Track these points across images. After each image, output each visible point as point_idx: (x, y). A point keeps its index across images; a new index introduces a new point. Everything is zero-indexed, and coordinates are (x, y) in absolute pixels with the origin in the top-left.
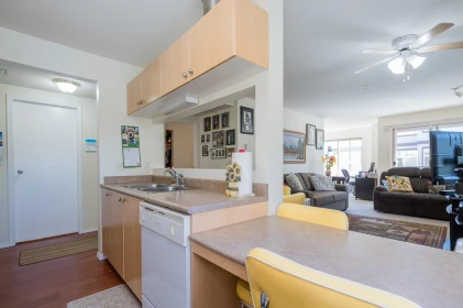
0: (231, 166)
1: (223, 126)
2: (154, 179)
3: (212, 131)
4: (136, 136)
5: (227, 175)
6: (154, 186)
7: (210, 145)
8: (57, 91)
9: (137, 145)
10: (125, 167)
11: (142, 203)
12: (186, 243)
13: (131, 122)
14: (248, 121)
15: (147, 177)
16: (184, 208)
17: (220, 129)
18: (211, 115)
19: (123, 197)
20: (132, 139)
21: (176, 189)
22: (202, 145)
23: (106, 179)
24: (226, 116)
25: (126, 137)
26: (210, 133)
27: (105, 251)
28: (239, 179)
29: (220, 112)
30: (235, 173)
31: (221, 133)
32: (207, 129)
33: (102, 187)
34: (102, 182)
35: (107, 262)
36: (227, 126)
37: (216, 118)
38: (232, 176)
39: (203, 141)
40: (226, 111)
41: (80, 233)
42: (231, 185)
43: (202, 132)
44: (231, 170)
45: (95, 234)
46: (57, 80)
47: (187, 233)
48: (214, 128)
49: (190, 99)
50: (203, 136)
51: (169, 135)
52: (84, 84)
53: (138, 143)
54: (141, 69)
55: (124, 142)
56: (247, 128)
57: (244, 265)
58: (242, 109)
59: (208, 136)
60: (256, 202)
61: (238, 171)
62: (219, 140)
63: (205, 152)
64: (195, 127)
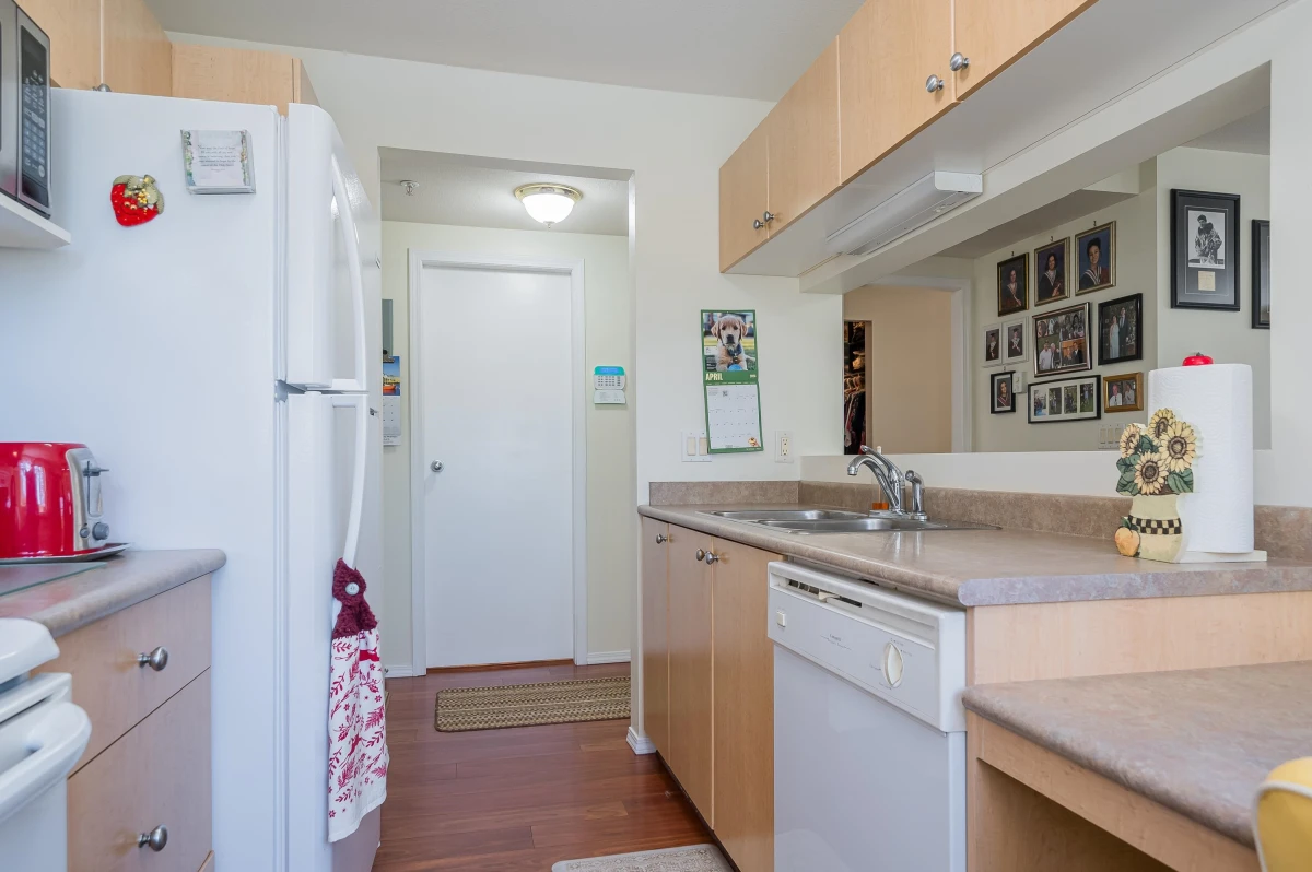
0: (1145, 430)
1: (1086, 284)
2: (807, 494)
3: (1034, 309)
4: (746, 343)
5: (1125, 465)
6: (811, 515)
7: (1024, 369)
8: (523, 224)
9: (750, 376)
10: (711, 451)
11: (777, 564)
12: (948, 717)
13: (729, 296)
14: (1211, 251)
15: (783, 486)
16: (941, 580)
17: (1072, 300)
18: (1029, 245)
19: (710, 545)
20: (733, 354)
21: (893, 526)
22: (986, 370)
23: (655, 488)
24: (1098, 243)
25: (716, 348)
26: (1025, 318)
27: (653, 726)
28: (1185, 482)
29: (1070, 230)
30: (1163, 457)
31: (1074, 314)
32: (1010, 303)
33: (643, 514)
34: (643, 499)
35: (657, 761)
36: (1105, 280)
37: (1053, 255)
38: (1150, 471)
39: (992, 354)
40: (1100, 217)
41: (579, 662)
42: (1143, 508)
43: (989, 318)
44: (1145, 445)
45: (621, 671)
46: (522, 190)
47: (952, 681)
48: (1045, 293)
49: (949, 179)
50: (993, 335)
51: (855, 339)
52: (594, 190)
53: (753, 367)
54: (762, 109)
55: (710, 364)
56: (1207, 282)
57: (1249, 844)
58: (1181, 201)
59: (1017, 330)
60: (1274, 588)
61: (1179, 446)
62: (1067, 346)
63: (1003, 398)
64: (958, 301)
